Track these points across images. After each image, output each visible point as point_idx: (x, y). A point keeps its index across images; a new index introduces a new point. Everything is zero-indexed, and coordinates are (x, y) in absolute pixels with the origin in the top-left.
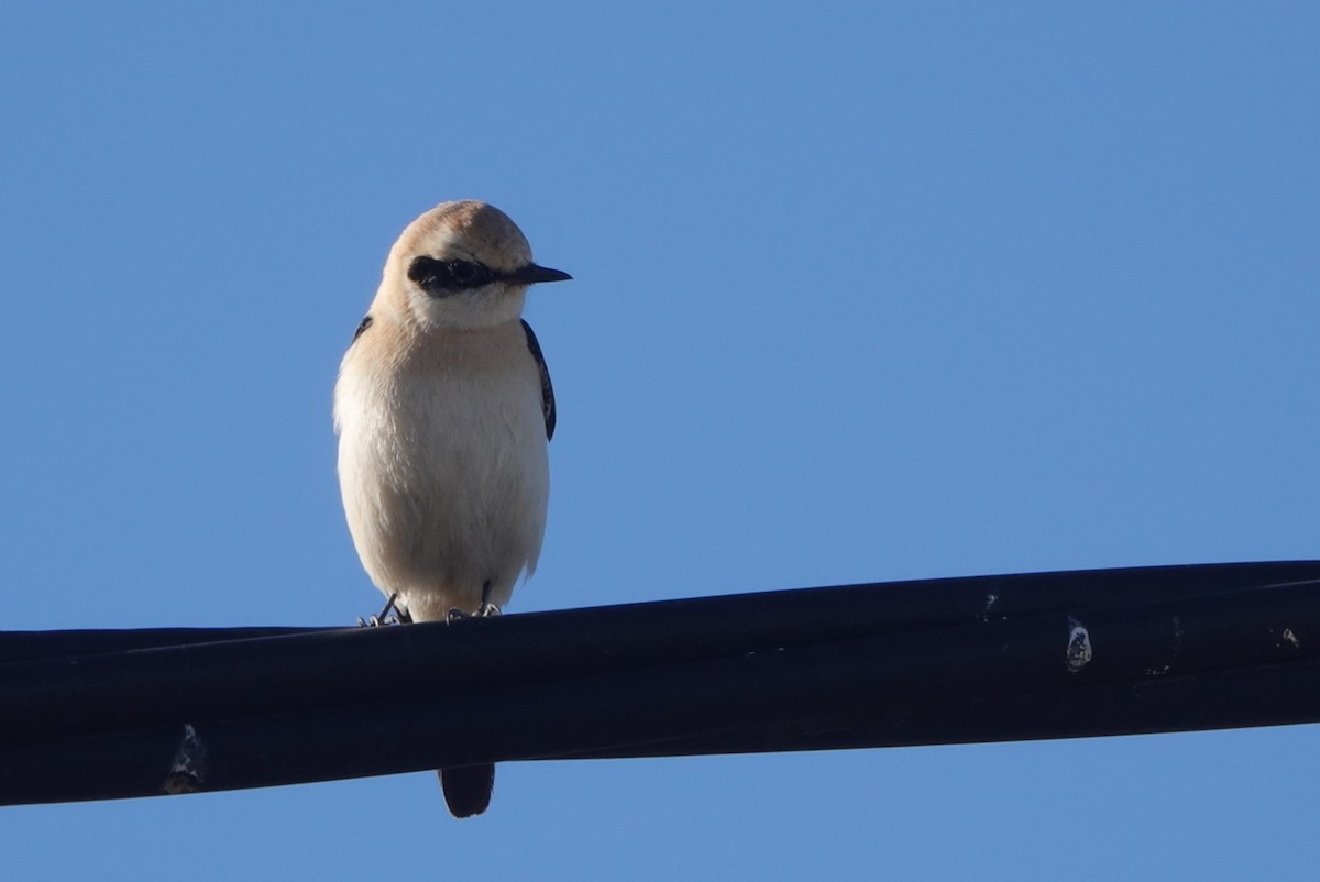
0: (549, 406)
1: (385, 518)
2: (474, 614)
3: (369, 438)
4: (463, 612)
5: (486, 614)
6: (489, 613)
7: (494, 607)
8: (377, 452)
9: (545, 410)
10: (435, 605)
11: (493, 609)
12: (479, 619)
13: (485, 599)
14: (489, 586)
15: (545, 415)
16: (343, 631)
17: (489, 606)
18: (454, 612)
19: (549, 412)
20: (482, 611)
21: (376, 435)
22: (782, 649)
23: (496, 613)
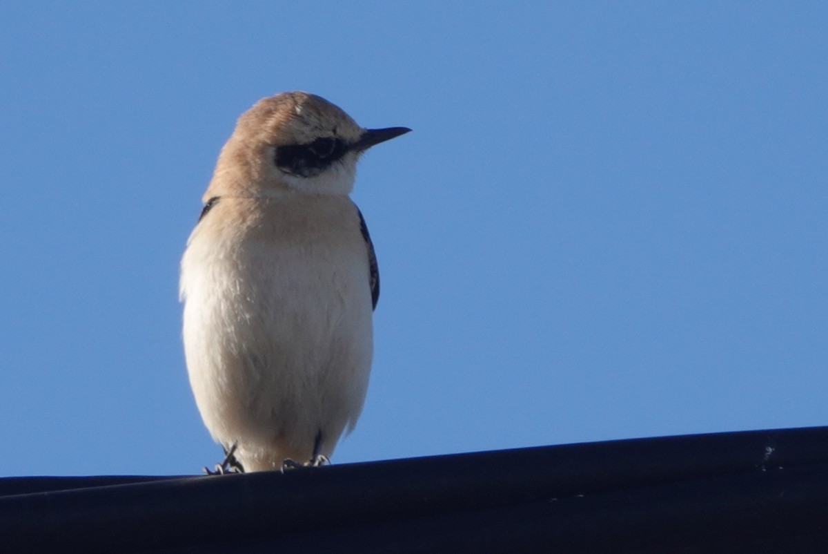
0: (375, 280)
1: (224, 380)
2: (306, 464)
3: (213, 300)
4: (296, 462)
5: (316, 464)
6: (320, 463)
7: (324, 457)
8: (220, 311)
9: (371, 283)
10: (267, 457)
11: (323, 460)
12: (310, 468)
13: (315, 453)
14: (320, 440)
15: (371, 288)
16: (191, 479)
17: (320, 457)
18: (288, 463)
19: (374, 285)
20: (313, 461)
21: (220, 295)
22: (581, 496)
23: (325, 464)
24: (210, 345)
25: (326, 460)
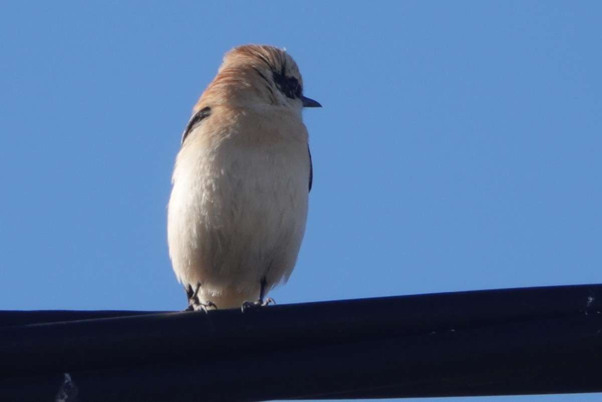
5: (264, 304)
11: (269, 300)
13: (262, 295)
17: (266, 298)
18: (246, 303)
20: (261, 301)
22: (453, 330)
23: (272, 304)
24: (189, 221)
25: (272, 302)
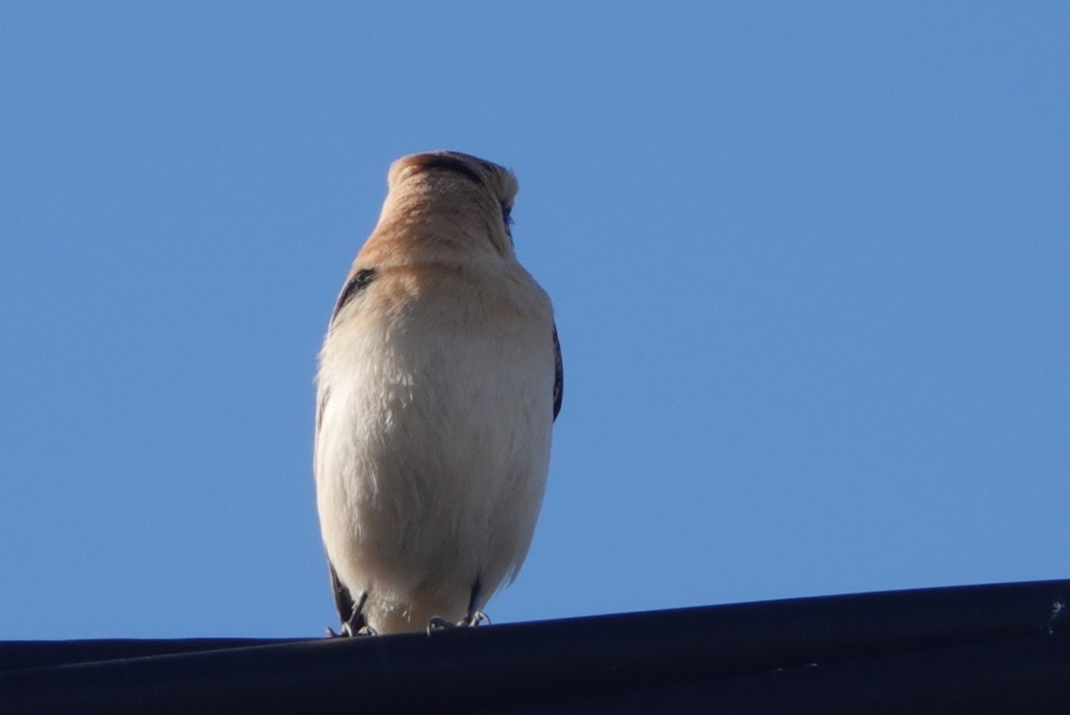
5: (473, 623)
6: (477, 623)
7: (482, 615)
11: (481, 619)
14: (477, 592)
16: (309, 642)
18: (436, 622)
20: (469, 620)
22: (815, 665)
23: (484, 623)
25: (485, 618)
